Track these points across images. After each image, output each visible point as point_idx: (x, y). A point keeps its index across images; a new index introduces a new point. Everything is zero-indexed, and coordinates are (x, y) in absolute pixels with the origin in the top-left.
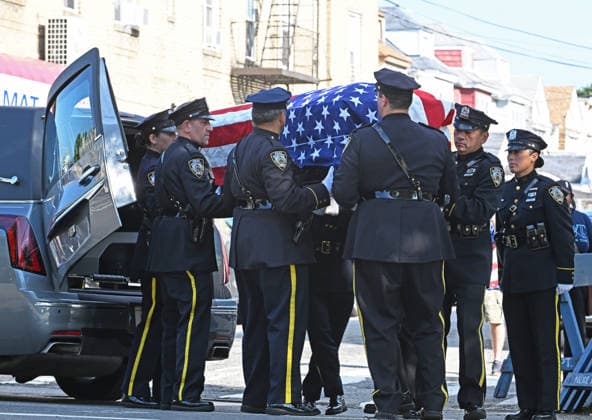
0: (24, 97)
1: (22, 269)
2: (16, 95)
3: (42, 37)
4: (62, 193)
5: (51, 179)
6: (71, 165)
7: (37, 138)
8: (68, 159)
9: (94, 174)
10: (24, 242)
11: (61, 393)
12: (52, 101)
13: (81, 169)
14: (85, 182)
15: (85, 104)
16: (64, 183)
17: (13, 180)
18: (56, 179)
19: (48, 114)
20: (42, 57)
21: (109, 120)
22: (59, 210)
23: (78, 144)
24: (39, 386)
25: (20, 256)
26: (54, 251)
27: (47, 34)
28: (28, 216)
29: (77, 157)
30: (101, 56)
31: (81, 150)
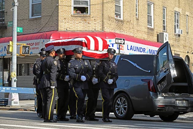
0: (154, 51)
1: (151, 91)
2: (152, 50)
3: (158, 37)
4: (160, 74)
5: (158, 71)
6: (162, 68)
7: (155, 62)
8: (161, 66)
9: (167, 70)
10: (152, 85)
11: (160, 119)
12: (158, 53)
13: (164, 69)
14: (165, 72)
15: (165, 54)
16: (161, 72)
17: (149, 71)
18: (159, 71)
19: (157, 56)
20: (158, 42)
21: (171, 58)
22: (160, 78)
23: (164, 63)
24: (156, 117)
25: (151, 88)
26: (158, 87)
27: (159, 36)
28: (153, 79)
29: (164, 66)
30: (169, 43)
31: (164, 64)
